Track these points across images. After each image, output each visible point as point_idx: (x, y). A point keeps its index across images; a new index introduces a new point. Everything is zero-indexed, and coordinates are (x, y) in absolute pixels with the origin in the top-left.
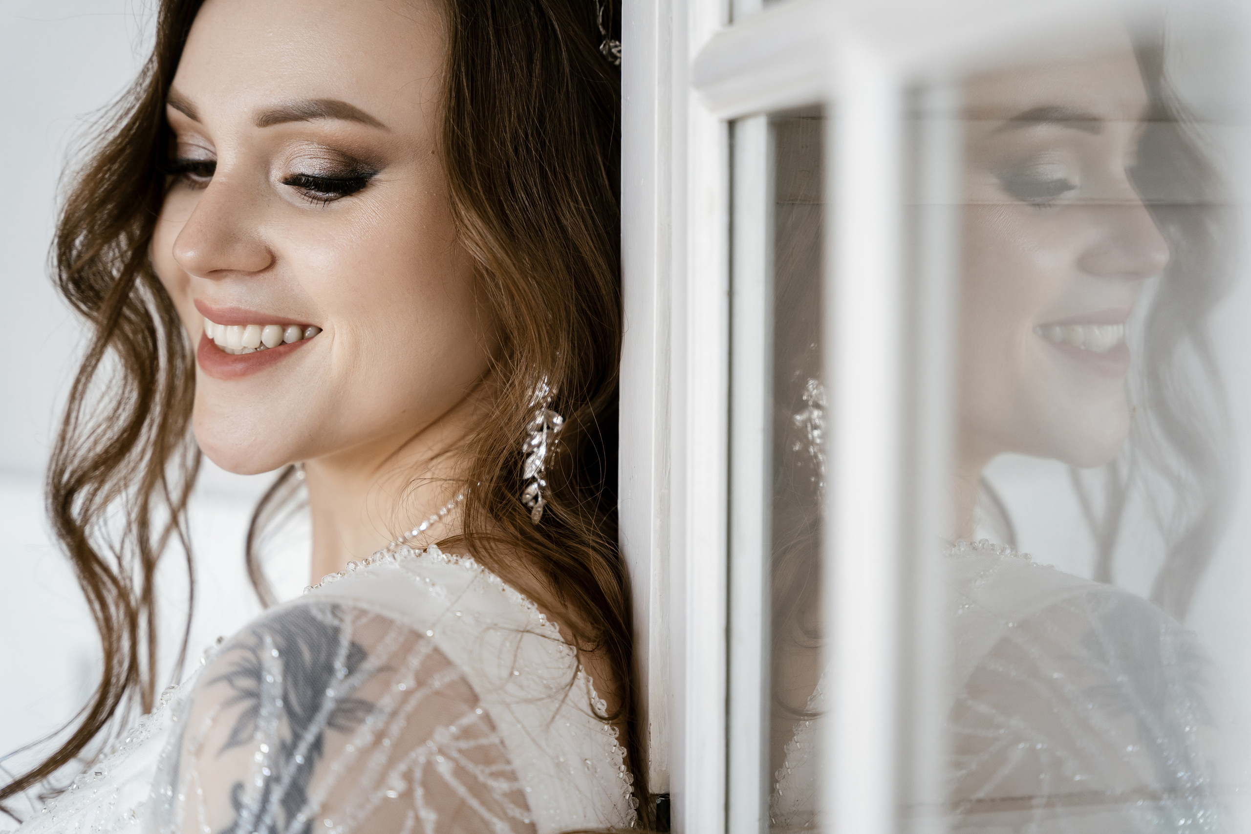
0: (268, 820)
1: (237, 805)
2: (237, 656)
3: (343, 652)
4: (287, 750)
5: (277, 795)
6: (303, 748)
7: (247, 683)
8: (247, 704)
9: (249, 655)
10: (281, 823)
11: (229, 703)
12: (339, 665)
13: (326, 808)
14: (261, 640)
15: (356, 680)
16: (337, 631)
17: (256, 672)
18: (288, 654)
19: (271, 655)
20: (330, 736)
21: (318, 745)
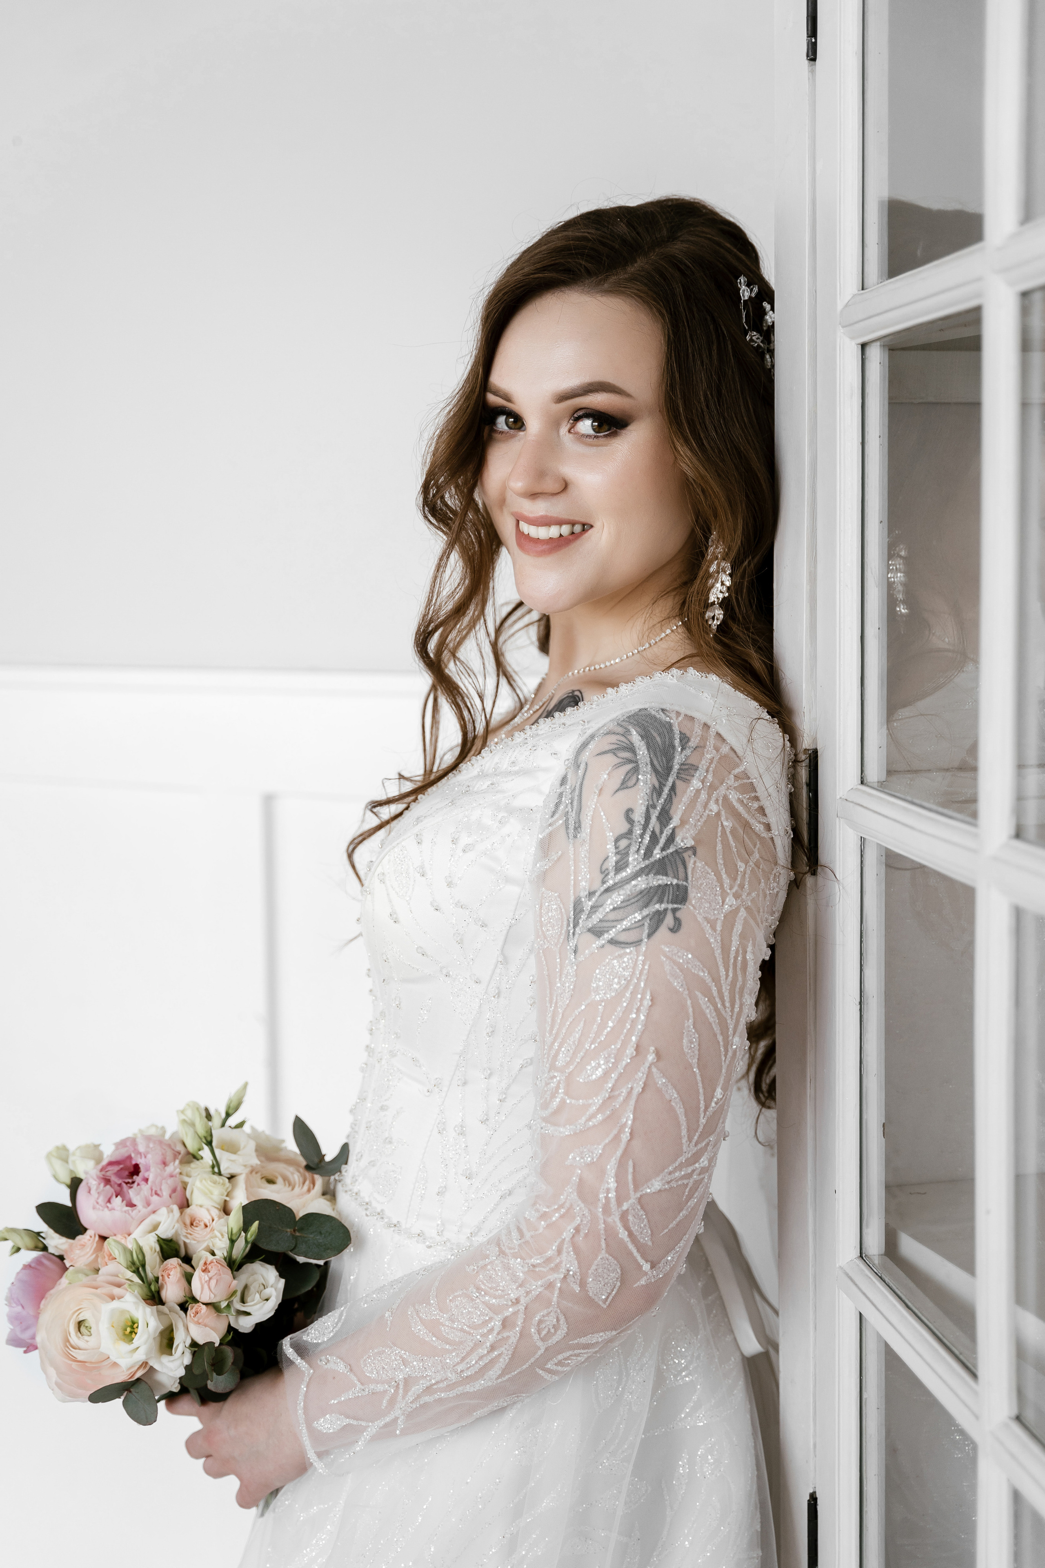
0: (651, 827)
1: (630, 821)
2: (613, 738)
3: (677, 737)
4: (657, 791)
5: (655, 814)
6: (666, 790)
7: (627, 755)
8: (629, 766)
9: (623, 739)
10: (657, 831)
11: (617, 766)
12: (677, 742)
13: (683, 822)
14: (629, 731)
15: (688, 752)
16: (670, 725)
17: (631, 749)
18: (646, 736)
19: (635, 737)
20: (679, 784)
21: (673, 788)
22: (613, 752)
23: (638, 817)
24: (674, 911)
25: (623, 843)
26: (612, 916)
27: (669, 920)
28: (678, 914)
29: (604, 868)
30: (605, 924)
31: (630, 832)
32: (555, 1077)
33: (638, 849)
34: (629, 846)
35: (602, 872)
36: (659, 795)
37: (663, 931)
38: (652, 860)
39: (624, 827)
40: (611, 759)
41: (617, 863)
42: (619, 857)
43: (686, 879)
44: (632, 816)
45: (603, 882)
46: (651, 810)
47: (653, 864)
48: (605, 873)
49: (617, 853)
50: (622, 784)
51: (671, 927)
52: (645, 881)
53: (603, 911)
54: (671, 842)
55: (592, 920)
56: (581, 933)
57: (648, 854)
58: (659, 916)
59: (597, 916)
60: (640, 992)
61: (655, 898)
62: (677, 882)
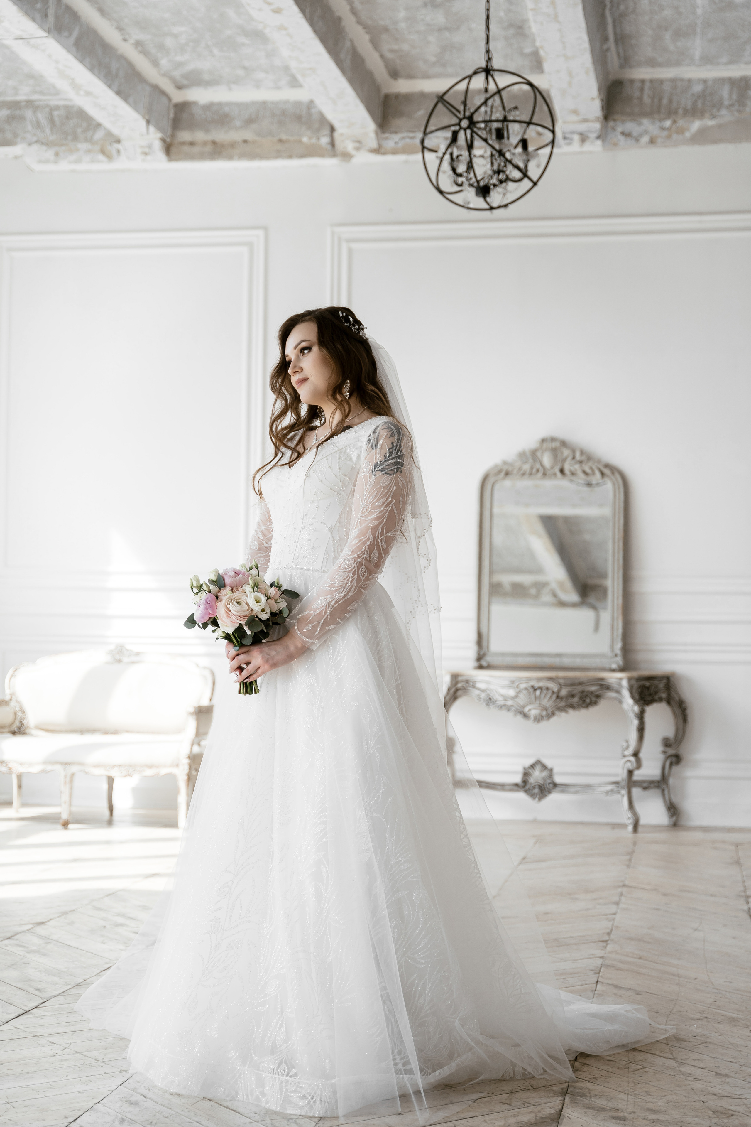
8: (392, 432)
11: (389, 432)
17: (391, 428)
21: (401, 438)
23: (395, 444)
24: (401, 468)
25: (391, 450)
26: (387, 467)
27: (400, 470)
29: (385, 455)
30: (384, 469)
31: (393, 447)
34: (392, 451)
36: (399, 440)
37: (398, 472)
39: (392, 446)
40: (387, 430)
45: (385, 459)
46: (399, 443)
47: (398, 456)
48: (385, 457)
49: (389, 452)
50: (391, 436)
51: (400, 472)
52: (396, 460)
53: (384, 465)
54: (401, 452)
55: (380, 468)
56: (377, 471)
57: (397, 454)
58: (398, 469)
59: (382, 467)
60: (393, 486)
61: (398, 464)
62: (402, 461)
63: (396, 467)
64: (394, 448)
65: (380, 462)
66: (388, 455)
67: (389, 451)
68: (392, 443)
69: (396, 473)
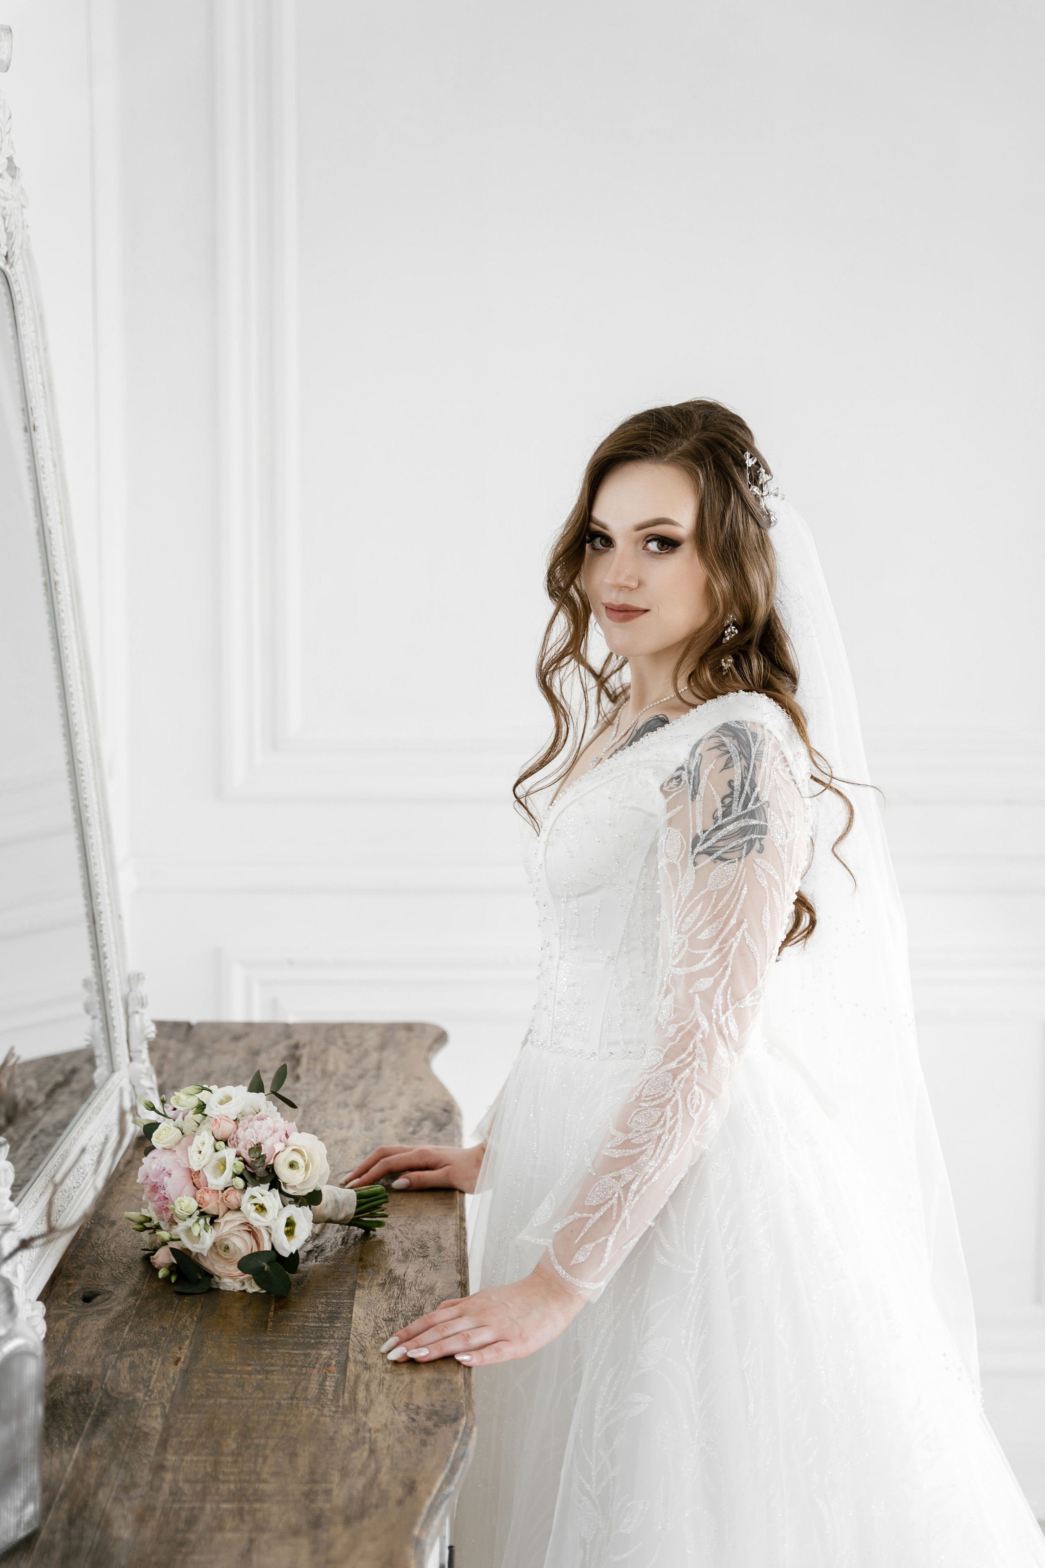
0: (745, 790)
1: (732, 787)
3: (750, 736)
5: (747, 783)
10: (750, 793)
12: (751, 740)
13: (762, 788)
15: (758, 744)
16: (744, 730)
20: (757, 763)
21: (754, 766)
22: (717, 747)
24: (760, 839)
25: (727, 800)
26: (721, 843)
27: (757, 846)
28: (762, 842)
29: (715, 816)
30: (713, 849)
31: (732, 793)
32: (681, 938)
33: (738, 805)
34: (731, 802)
35: (714, 819)
36: (748, 770)
37: (754, 852)
38: (746, 811)
39: (728, 791)
40: (716, 752)
41: (723, 812)
42: (725, 809)
43: (766, 821)
44: (732, 784)
45: (714, 824)
46: (745, 780)
47: (747, 813)
48: (716, 819)
49: (723, 806)
50: (725, 766)
51: (758, 850)
52: (742, 823)
53: (713, 840)
54: (757, 799)
55: (705, 846)
56: (698, 854)
57: (745, 806)
58: (751, 843)
59: (709, 844)
60: (740, 885)
61: (749, 833)
62: (762, 823)
63: (745, 839)
64: (736, 794)
65: (704, 832)
66: (720, 813)
67: (722, 803)
68: (730, 783)
69: (747, 854)
